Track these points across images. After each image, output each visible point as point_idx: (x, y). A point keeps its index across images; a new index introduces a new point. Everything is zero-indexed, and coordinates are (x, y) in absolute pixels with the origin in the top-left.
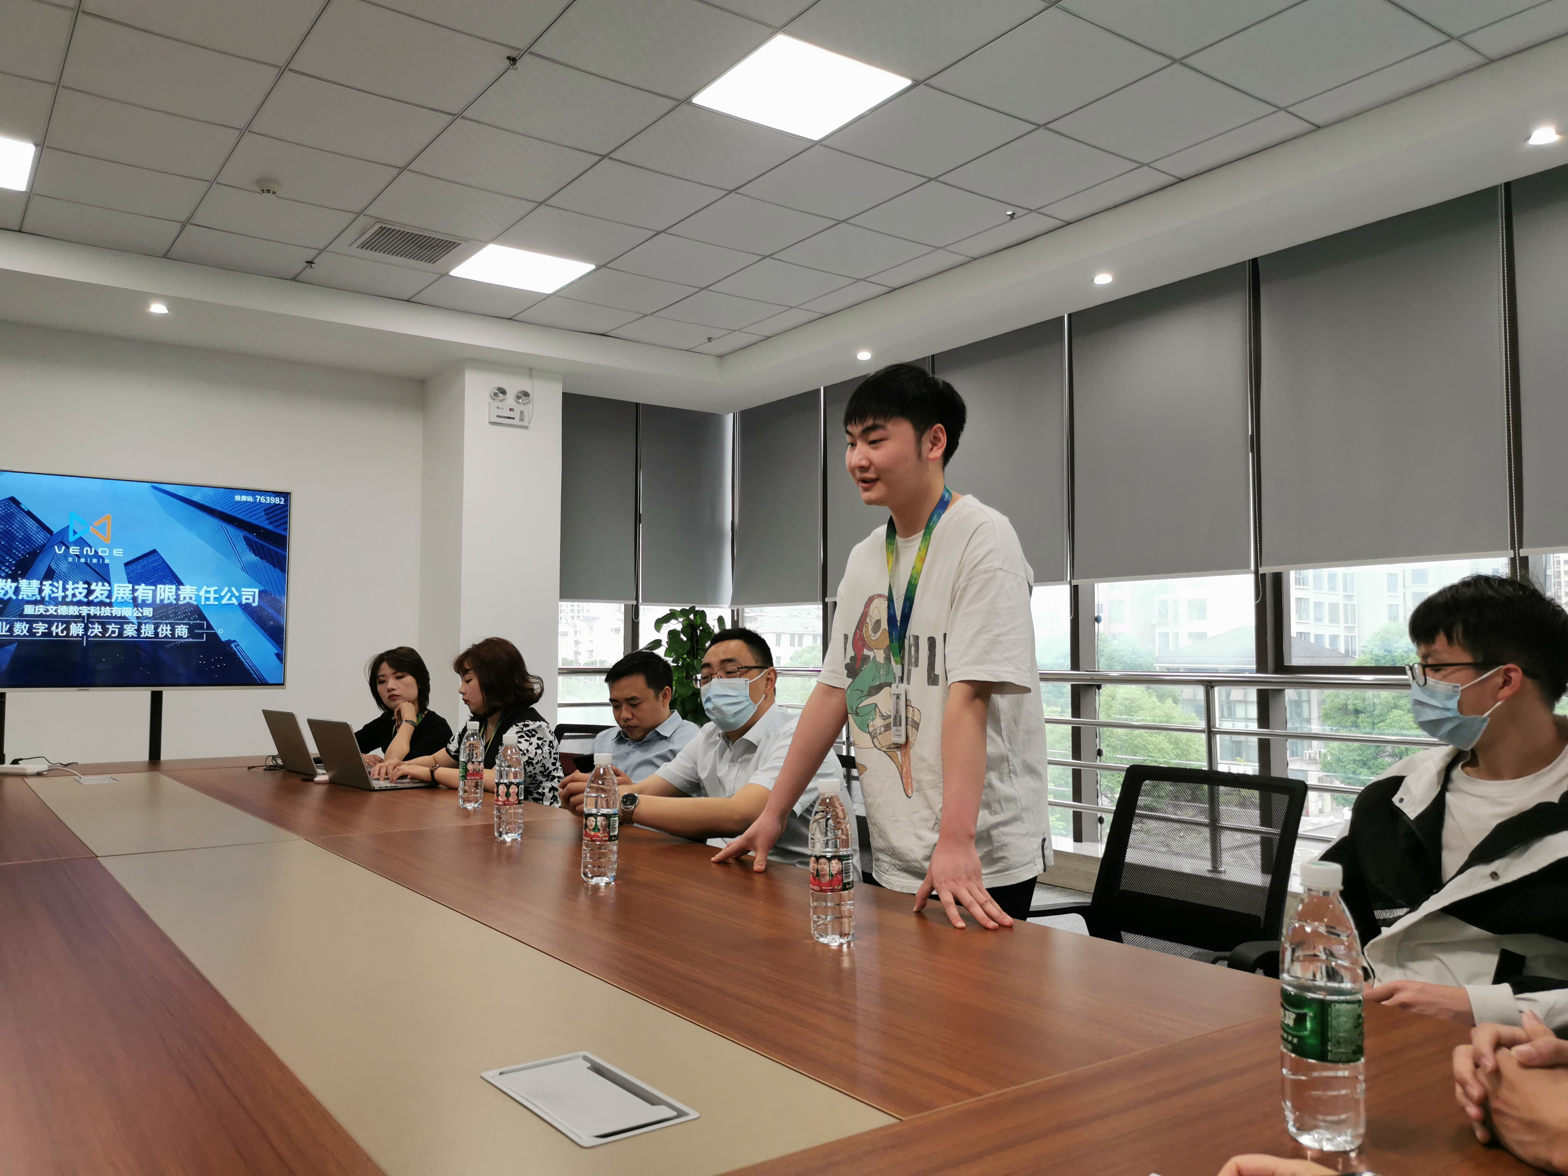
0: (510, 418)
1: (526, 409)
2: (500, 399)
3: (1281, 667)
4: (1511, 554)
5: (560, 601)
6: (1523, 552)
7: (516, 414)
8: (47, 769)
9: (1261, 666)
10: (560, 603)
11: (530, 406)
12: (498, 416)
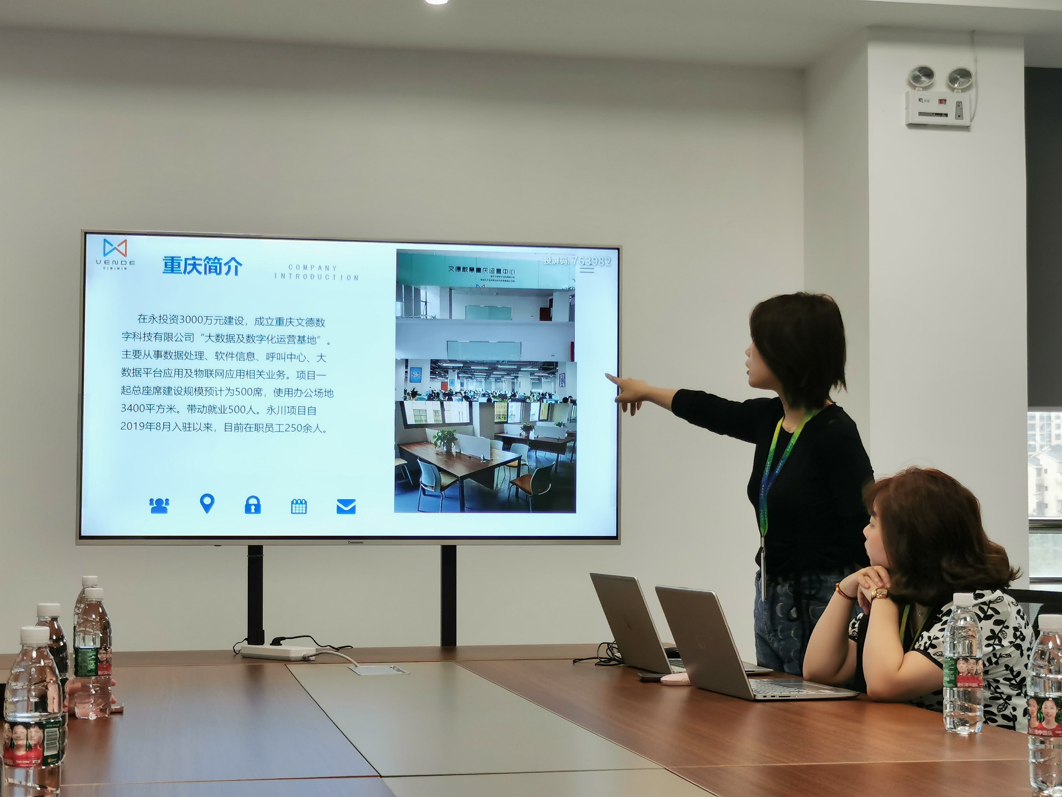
0: (940, 115)
1: (965, 98)
2: (923, 85)
5: (1029, 410)
7: (950, 108)
8: (314, 653)
10: (1029, 413)
11: (972, 92)
12: (921, 114)
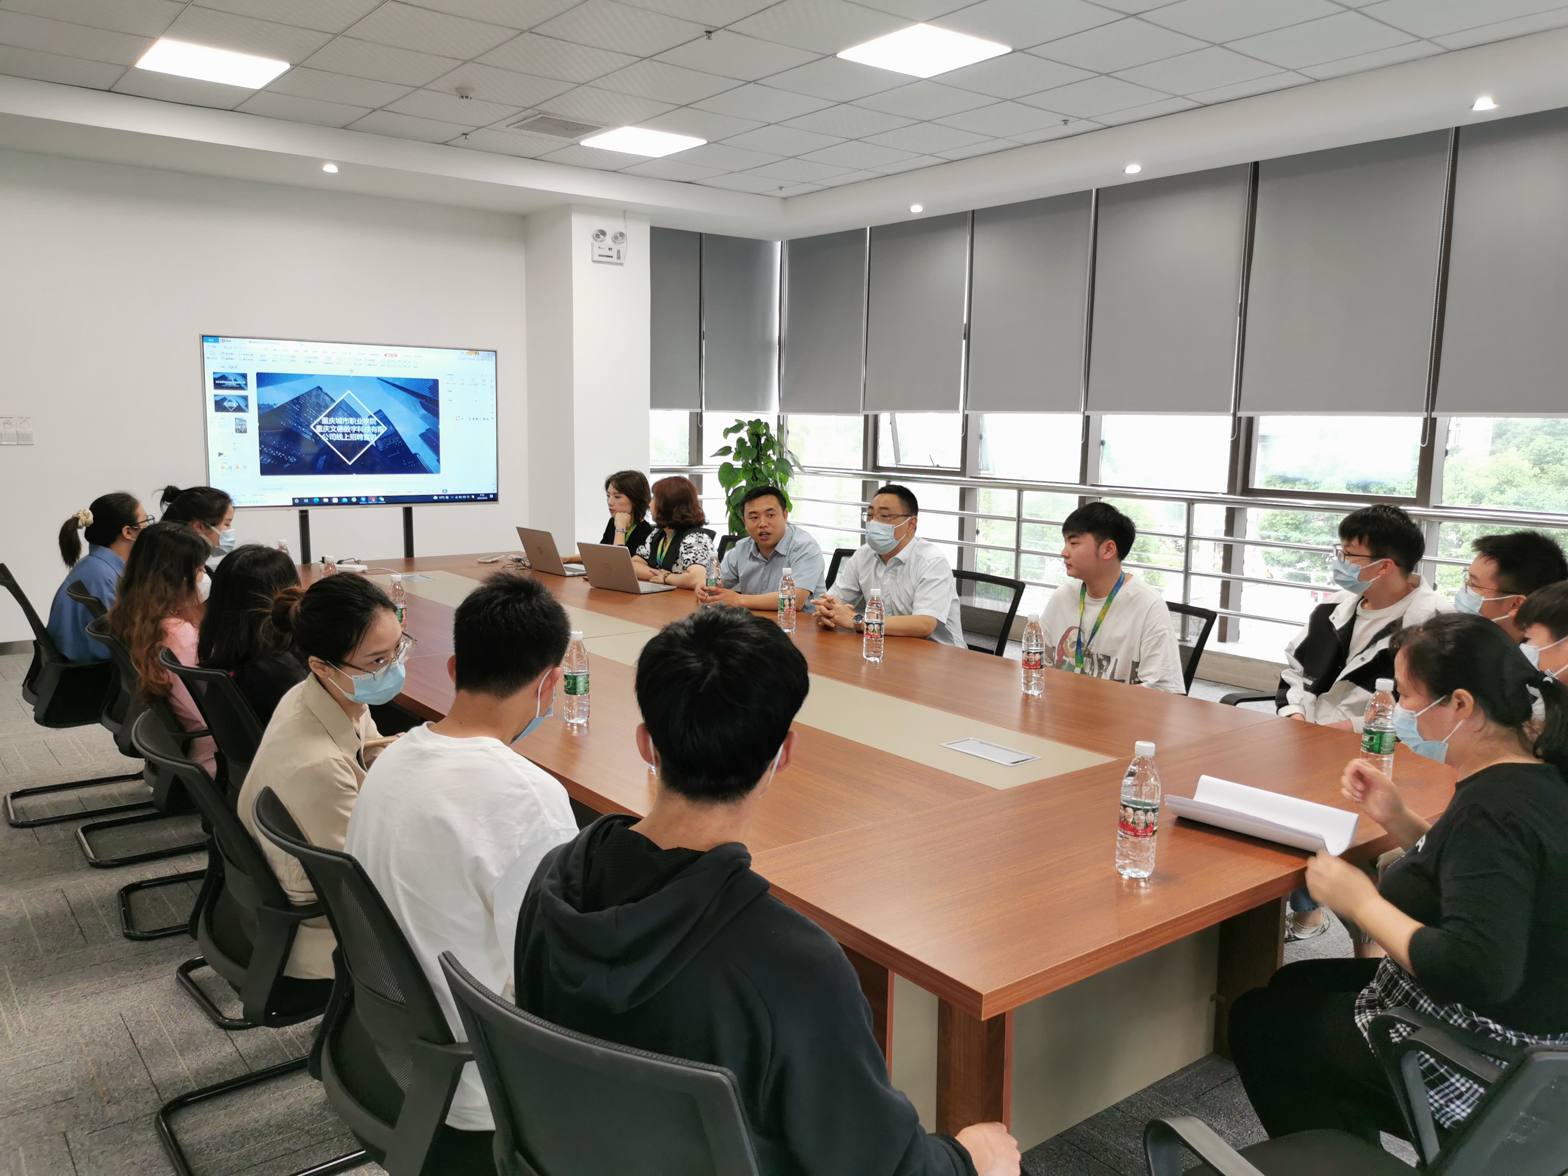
0: (609, 256)
1: (622, 247)
2: (601, 240)
3: (1247, 490)
4: (1425, 414)
6: (1434, 415)
7: (614, 253)
9: (1232, 489)
10: (651, 410)
11: (625, 244)
12: (599, 255)
